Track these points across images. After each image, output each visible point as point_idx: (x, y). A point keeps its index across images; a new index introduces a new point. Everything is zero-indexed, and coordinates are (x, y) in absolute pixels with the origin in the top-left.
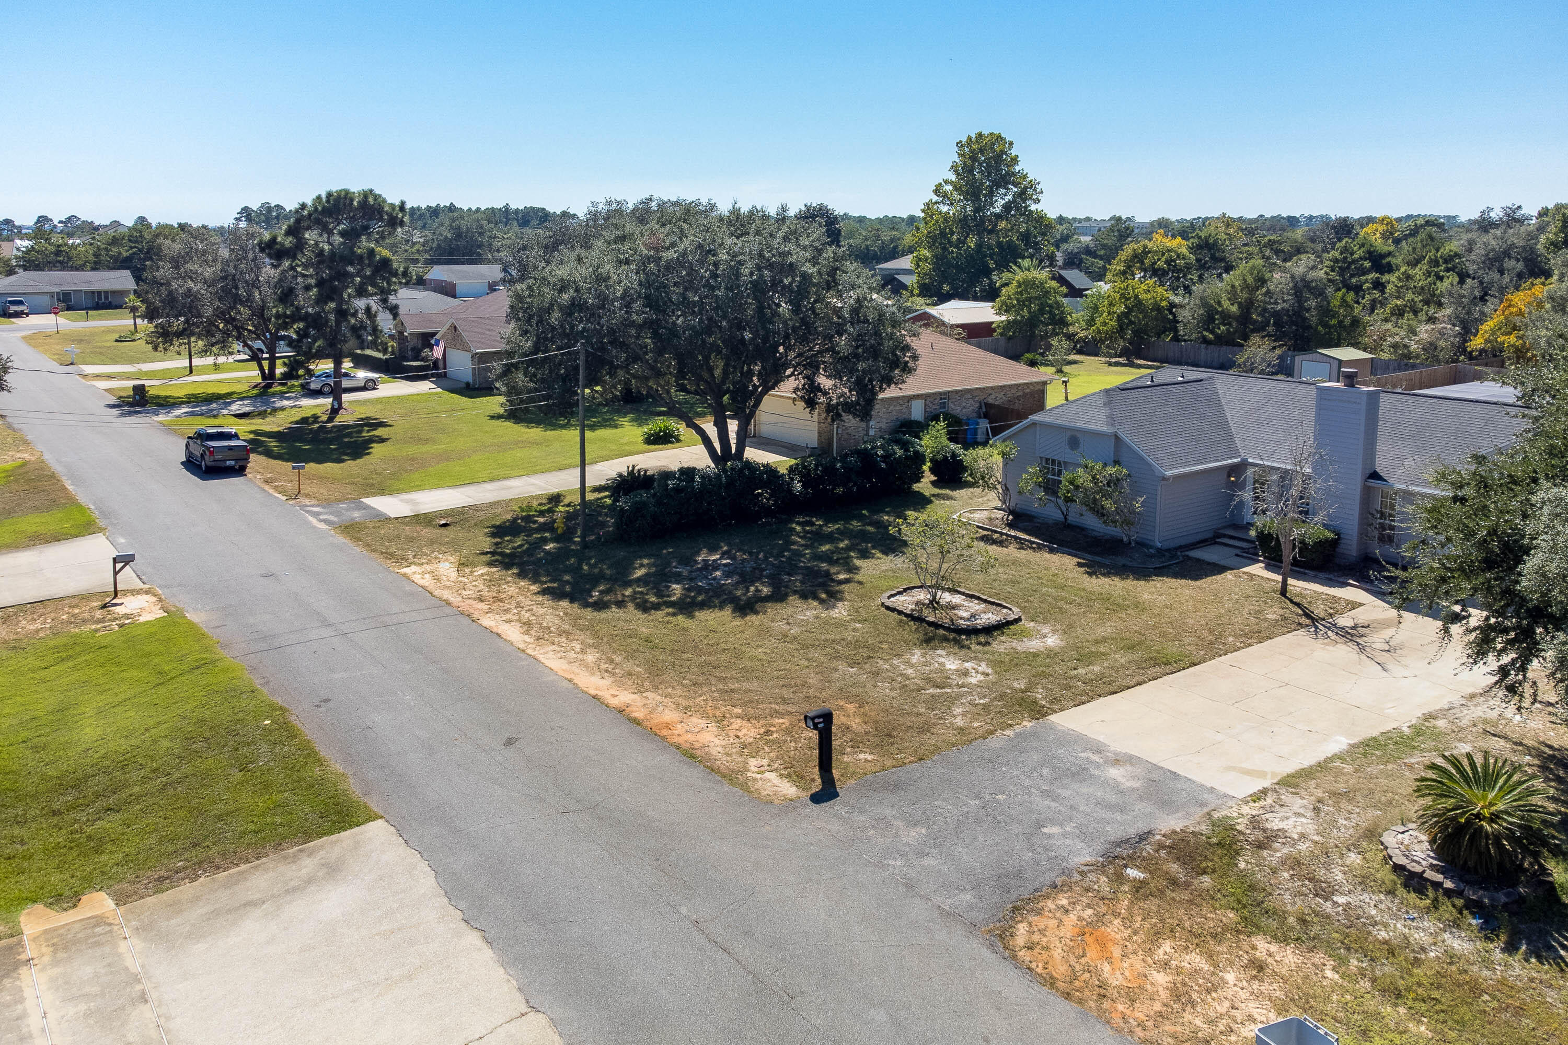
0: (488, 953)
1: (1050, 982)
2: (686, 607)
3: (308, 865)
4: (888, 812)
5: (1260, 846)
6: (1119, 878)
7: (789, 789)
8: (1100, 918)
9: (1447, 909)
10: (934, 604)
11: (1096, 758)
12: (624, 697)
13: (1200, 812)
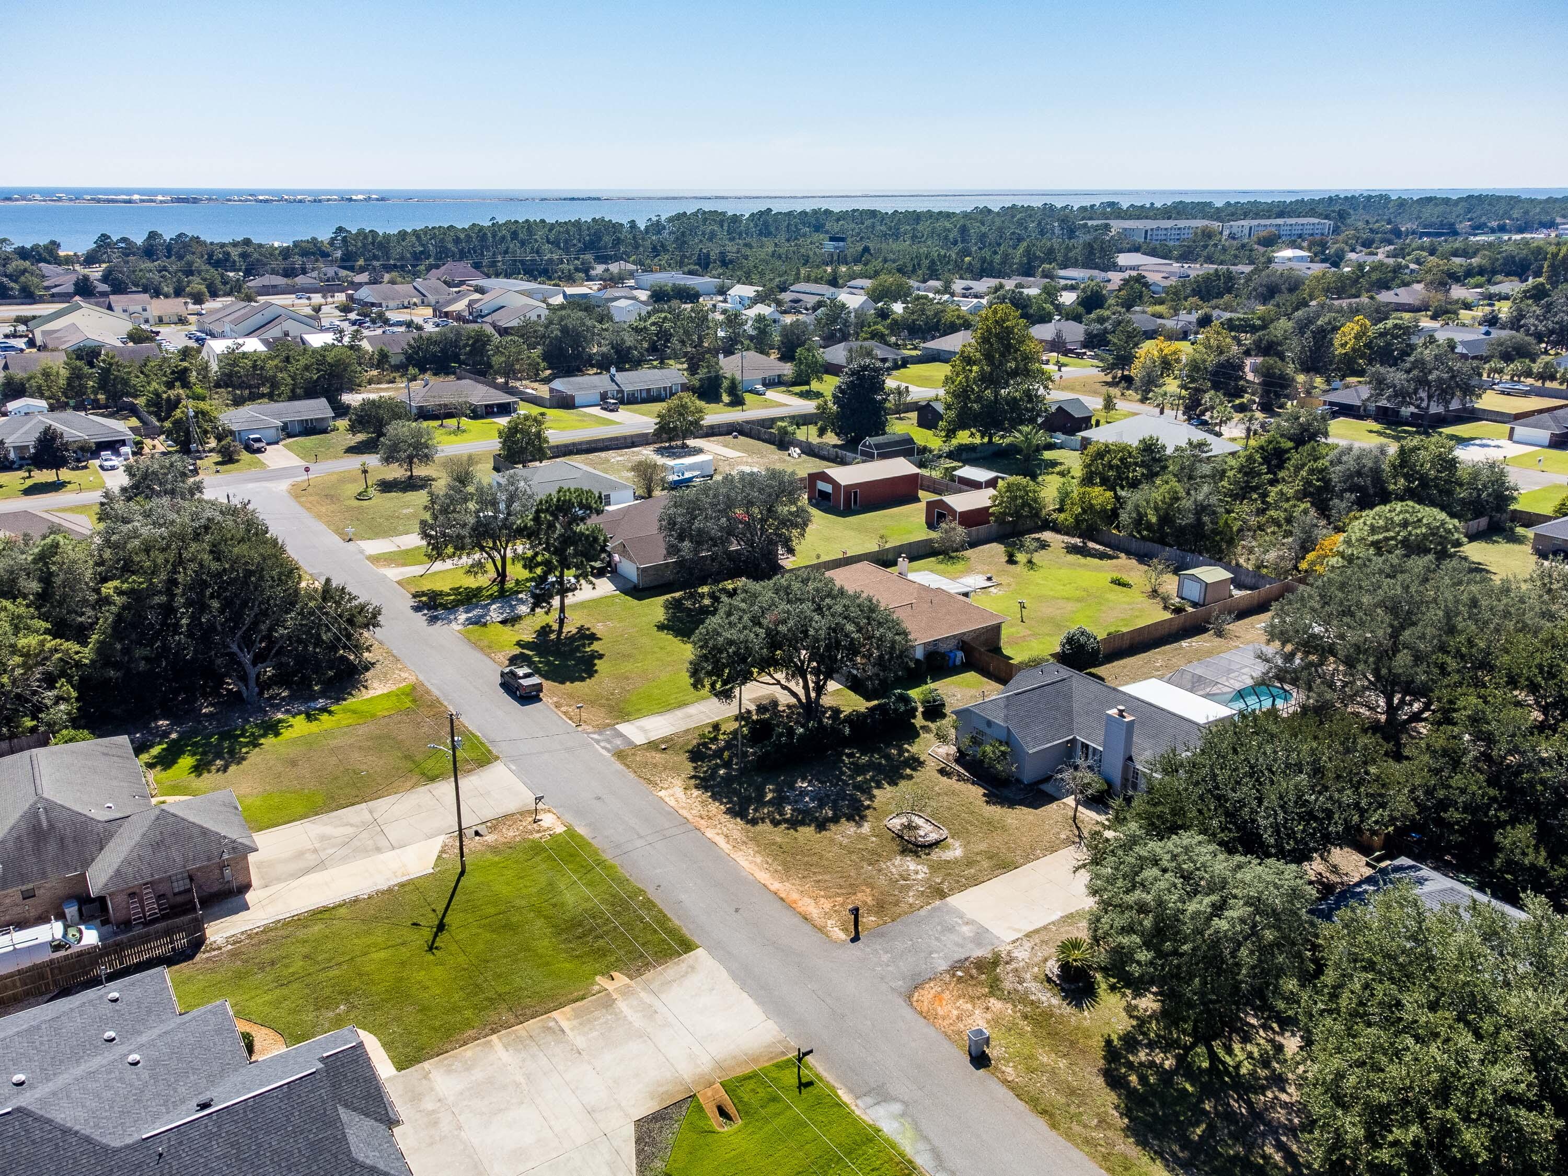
0: (751, 1000)
1: (921, 1013)
2: (794, 824)
3: (684, 966)
4: (878, 947)
5: (1007, 963)
6: (954, 975)
7: (842, 936)
8: (943, 991)
9: (1056, 990)
10: (910, 827)
11: (960, 921)
12: (775, 885)
13: (990, 948)
